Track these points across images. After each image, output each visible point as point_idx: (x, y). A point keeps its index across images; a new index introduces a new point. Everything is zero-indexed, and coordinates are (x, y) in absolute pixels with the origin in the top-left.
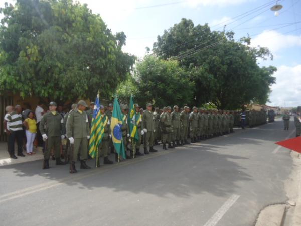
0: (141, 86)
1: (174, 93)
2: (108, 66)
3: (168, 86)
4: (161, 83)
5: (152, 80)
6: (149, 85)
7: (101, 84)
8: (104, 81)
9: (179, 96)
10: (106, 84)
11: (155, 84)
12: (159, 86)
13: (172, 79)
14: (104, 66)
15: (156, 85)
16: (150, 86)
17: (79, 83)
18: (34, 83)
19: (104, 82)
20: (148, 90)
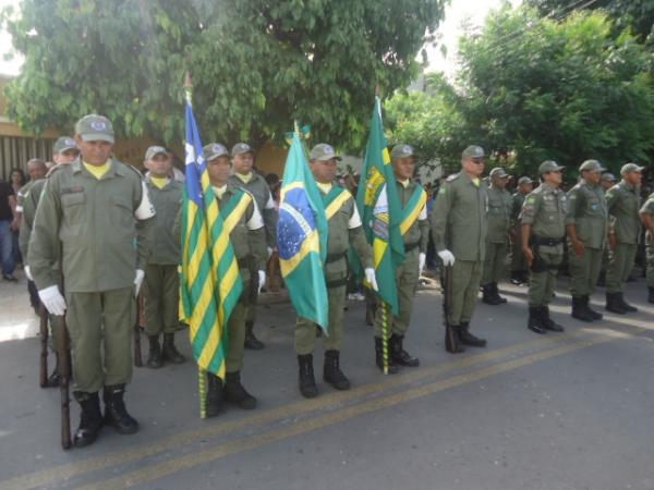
0: (473, 105)
1: (586, 123)
2: (335, 18)
3: (567, 102)
4: (541, 93)
5: (508, 84)
6: (496, 99)
7: (317, 89)
8: (327, 77)
9: (608, 136)
10: (335, 91)
11: (517, 99)
12: (530, 103)
13: (584, 76)
14: (318, 20)
15: (523, 99)
16: (499, 104)
17: (230, 86)
18: (104, 91)
19: (324, 82)
20: (489, 117)
